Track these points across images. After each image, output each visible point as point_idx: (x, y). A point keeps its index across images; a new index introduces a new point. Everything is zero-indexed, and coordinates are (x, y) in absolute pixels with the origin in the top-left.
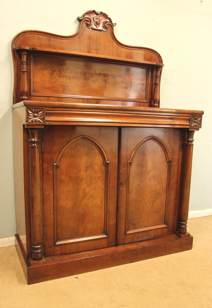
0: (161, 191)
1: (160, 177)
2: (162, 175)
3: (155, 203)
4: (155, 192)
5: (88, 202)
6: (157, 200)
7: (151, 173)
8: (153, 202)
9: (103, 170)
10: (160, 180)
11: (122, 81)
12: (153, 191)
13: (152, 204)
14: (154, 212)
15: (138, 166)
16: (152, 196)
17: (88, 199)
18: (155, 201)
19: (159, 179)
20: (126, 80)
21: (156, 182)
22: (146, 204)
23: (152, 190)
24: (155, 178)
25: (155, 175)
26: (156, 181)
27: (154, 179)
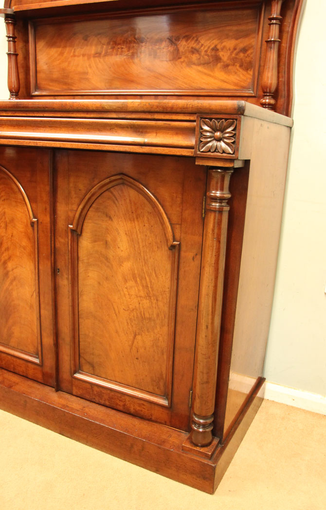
0: (155, 316)
1: (151, 282)
2: (156, 276)
3: (139, 337)
4: (139, 314)
5: (10, 288)
6: (143, 334)
7: (127, 265)
8: (133, 335)
9: (31, 236)
10: (150, 289)
11: (192, 48)
12: (133, 310)
13: (131, 338)
14: (137, 359)
15: (95, 241)
16: (130, 319)
17: (11, 283)
18: (139, 334)
19: (149, 286)
20: (202, 45)
21: (139, 290)
22: (117, 332)
23: (131, 307)
24: (138, 279)
25: (136, 272)
26: (141, 288)
27: (136, 281)
